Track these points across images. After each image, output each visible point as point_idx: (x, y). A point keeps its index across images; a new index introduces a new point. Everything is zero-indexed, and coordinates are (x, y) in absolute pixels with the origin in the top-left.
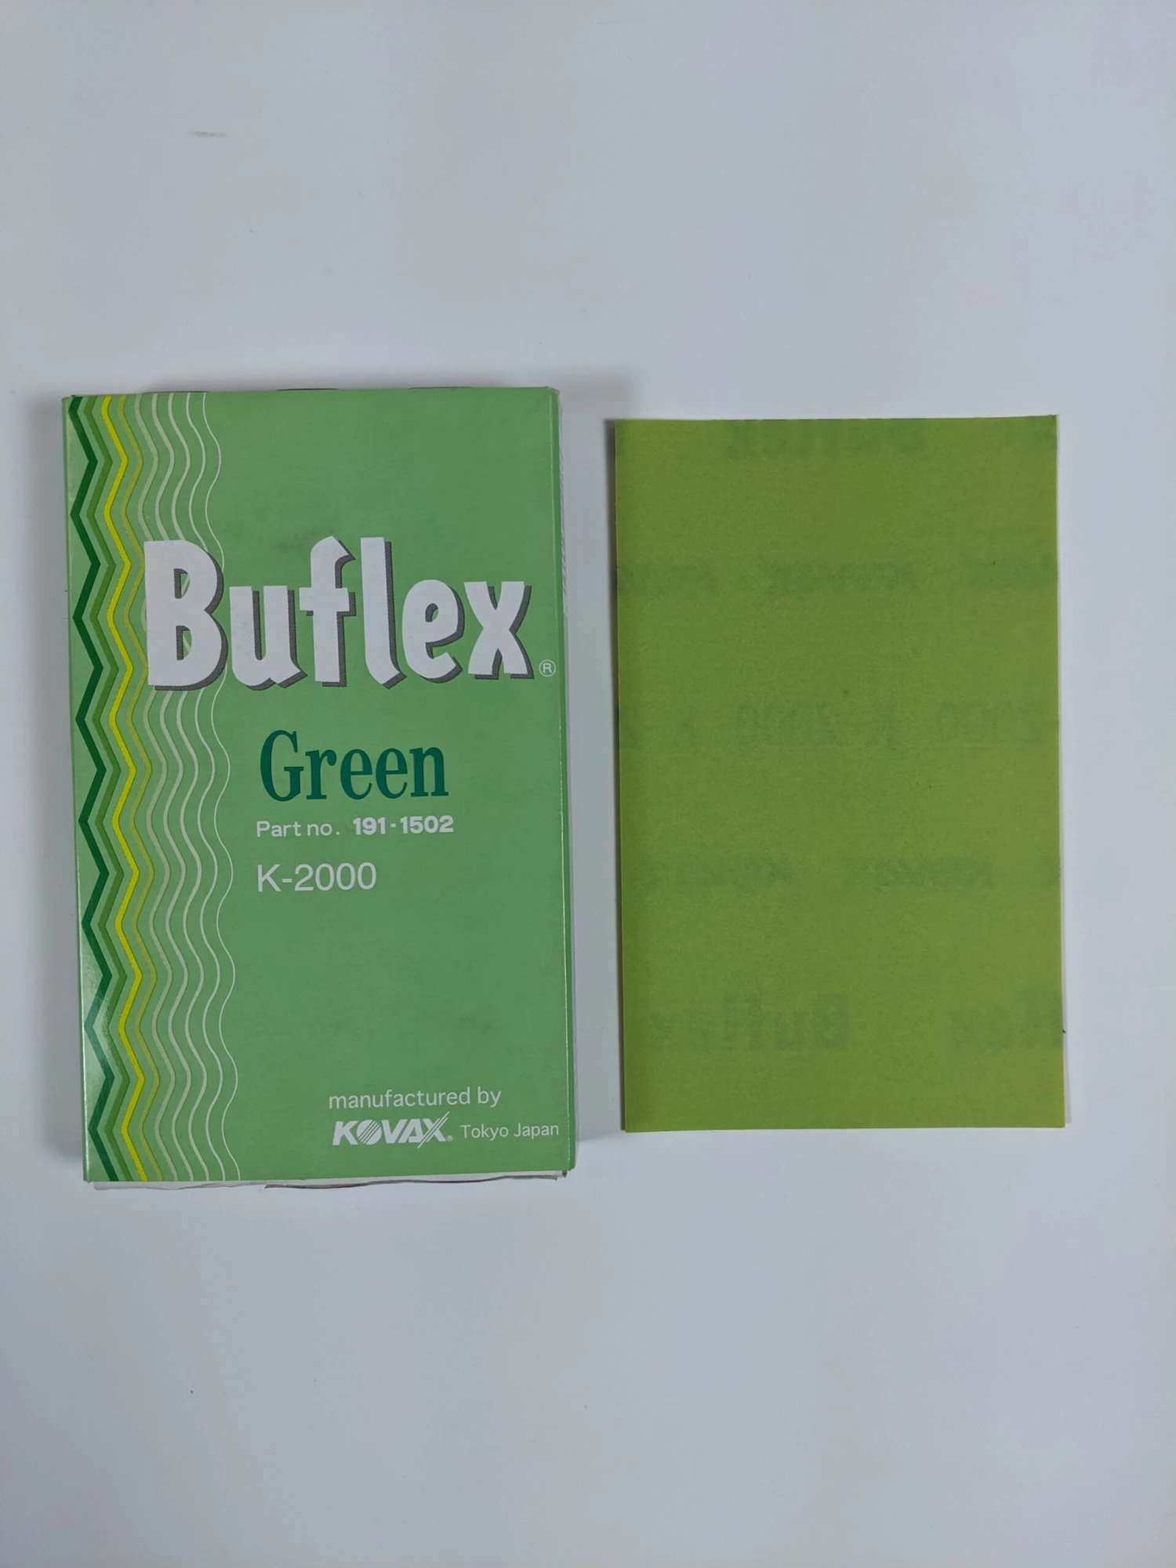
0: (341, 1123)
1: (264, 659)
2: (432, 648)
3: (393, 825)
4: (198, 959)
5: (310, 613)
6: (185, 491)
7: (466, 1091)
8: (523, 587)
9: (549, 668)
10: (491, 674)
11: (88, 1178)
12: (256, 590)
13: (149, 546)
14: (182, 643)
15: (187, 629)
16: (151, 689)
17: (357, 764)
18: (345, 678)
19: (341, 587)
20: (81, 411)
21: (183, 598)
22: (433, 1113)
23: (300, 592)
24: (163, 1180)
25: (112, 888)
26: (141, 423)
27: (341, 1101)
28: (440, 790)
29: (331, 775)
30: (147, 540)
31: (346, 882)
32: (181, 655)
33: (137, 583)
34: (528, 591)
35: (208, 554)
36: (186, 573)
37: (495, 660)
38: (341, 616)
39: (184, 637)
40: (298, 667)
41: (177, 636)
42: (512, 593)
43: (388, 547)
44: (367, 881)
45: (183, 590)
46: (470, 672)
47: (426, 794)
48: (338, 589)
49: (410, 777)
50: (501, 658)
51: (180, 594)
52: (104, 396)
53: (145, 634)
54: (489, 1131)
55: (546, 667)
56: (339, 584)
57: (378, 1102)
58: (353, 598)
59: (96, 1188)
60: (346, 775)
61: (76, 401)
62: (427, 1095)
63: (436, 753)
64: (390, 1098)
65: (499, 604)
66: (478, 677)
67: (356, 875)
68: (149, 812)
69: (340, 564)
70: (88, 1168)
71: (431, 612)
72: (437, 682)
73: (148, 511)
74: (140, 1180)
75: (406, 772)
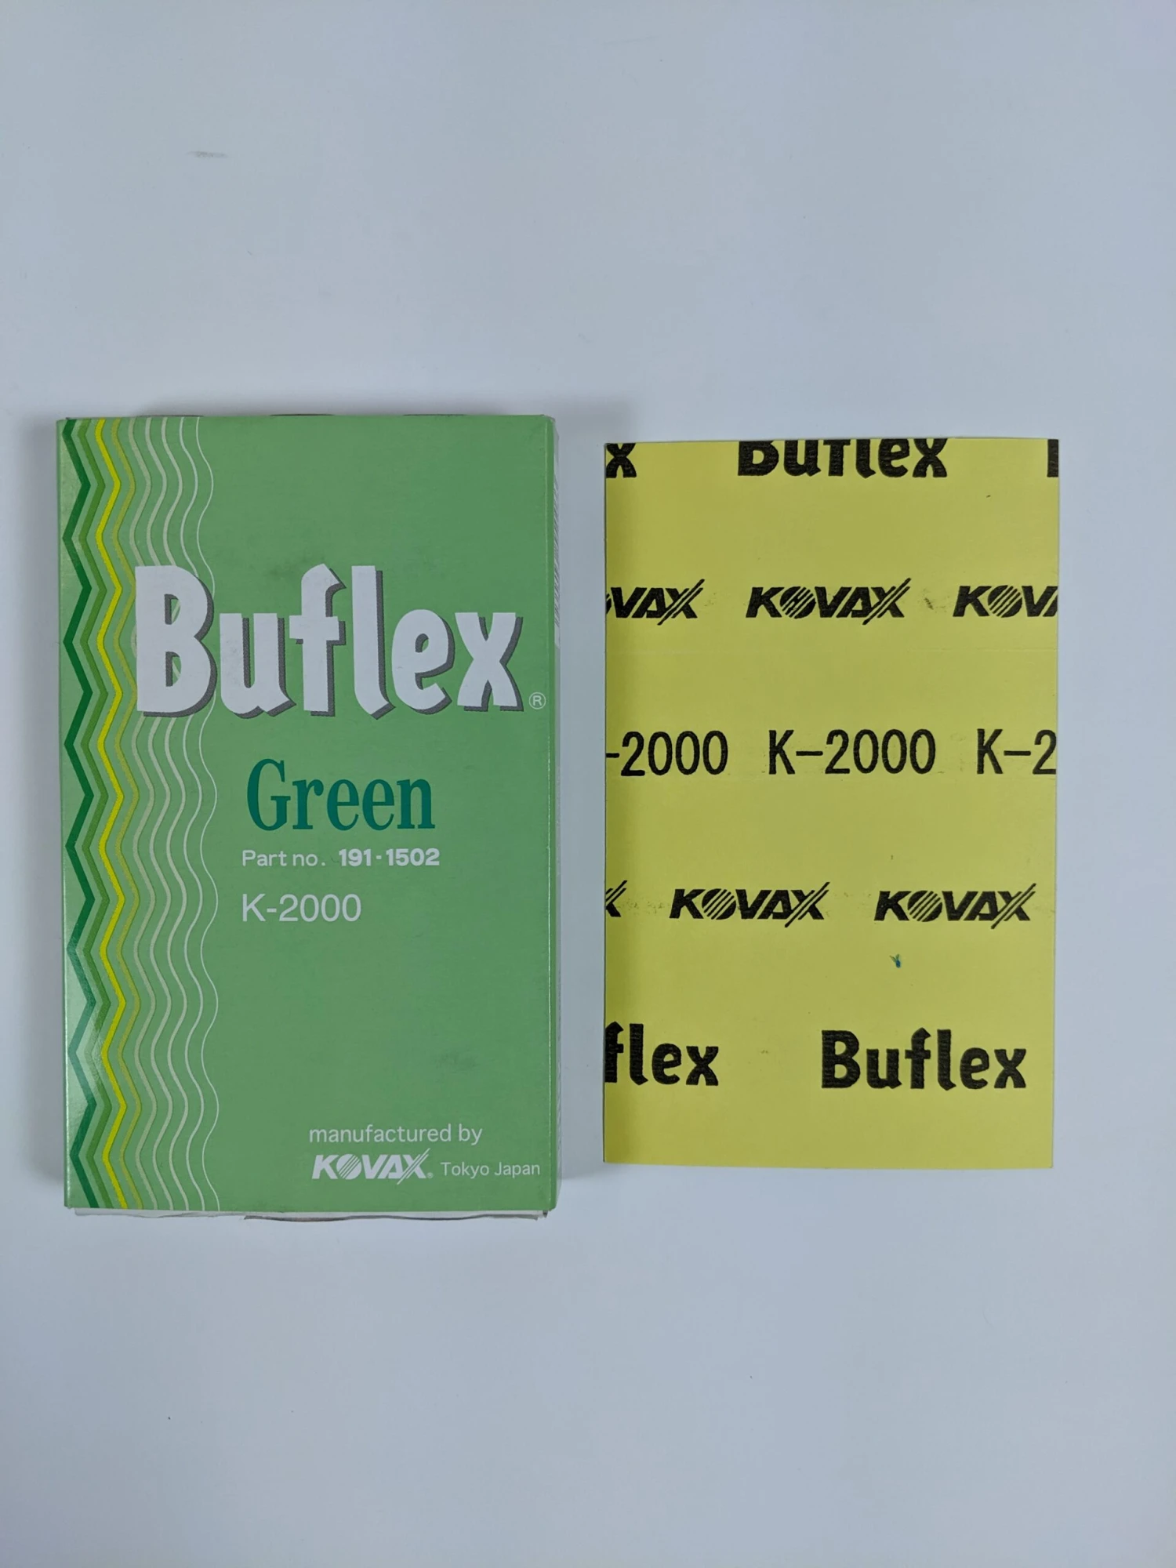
0: (322, 1156)
1: (252, 687)
2: (421, 679)
3: (379, 857)
4: (182, 987)
5: (300, 642)
6: (177, 517)
7: (447, 1128)
8: (515, 618)
9: (539, 701)
10: (480, 705)
11: (68, 1204)
12: (246, 617)
13: (141, 571)
14: (172, 669)
15: (175, 655)
16: (140, 715)
17: (344, 795)
18: (334, 708)
19: (331, 616)
20: (74, 434)
21: (173, 624)
22: (414, 1149)
23: (291, 619)
24: (143, 1209)
25: (98, 914)
26: (134, 448)
27: (322, 1134)
28: (427, 823)
29: (317, 804)
30: (138, 565)
31: (330, 914)
32: (170, 681)
33: (128, 608)
34: (519, 622)
35: (199, 580)
36: (177, 599)
37: (485, 692)
38: (331, 645)
39: (173, 664)
40: (287, 696)
41: (167, 663)
42: (503, 624)
43: (380, 576)
44: (351, 913)
45: (173, 615)
46: (459, 704)
47: (413, 827)
48: (329, 618)
49: (396, 809)
50: (491, 690)
51: (170, 620)
52: (97, 419)
53: (135, 660)
54: (470, 1168)
55: (536, 700)
56: (329, 613)
57: (358, 1137)
58: (343, 626)
59: (77, 1214)
60: (333, 805)
61: (70, 423)
62: (408, 1131)
63: (424, 785)
64: (370, 1133)
65: (490, 635)
66: (467, 709)
67: (342, 907)
68: (136, 838)
69: (331, 592)
70: (69, 1194)
71: (421, 642)
72: (426, 714)
73: (139, 535)
74: (120, 1207)
75: (393, 804)
